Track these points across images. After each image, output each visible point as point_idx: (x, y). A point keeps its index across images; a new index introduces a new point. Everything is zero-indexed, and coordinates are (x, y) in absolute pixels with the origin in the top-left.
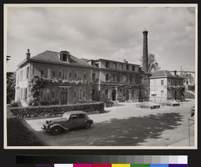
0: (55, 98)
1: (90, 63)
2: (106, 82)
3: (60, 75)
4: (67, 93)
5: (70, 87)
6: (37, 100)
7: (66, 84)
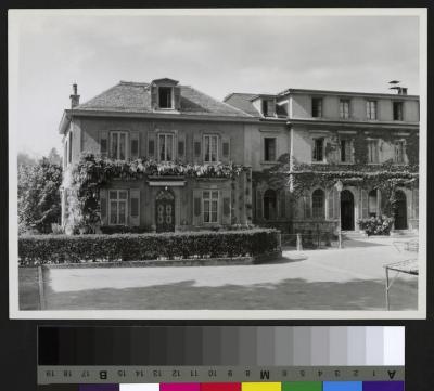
0: (139, 217)
1: (258, 106)
2: (315, 167)
3: (152, 150)
4: (173, 203)
5: (182, 184)
6: (92, 221)
7: (168, 175)
